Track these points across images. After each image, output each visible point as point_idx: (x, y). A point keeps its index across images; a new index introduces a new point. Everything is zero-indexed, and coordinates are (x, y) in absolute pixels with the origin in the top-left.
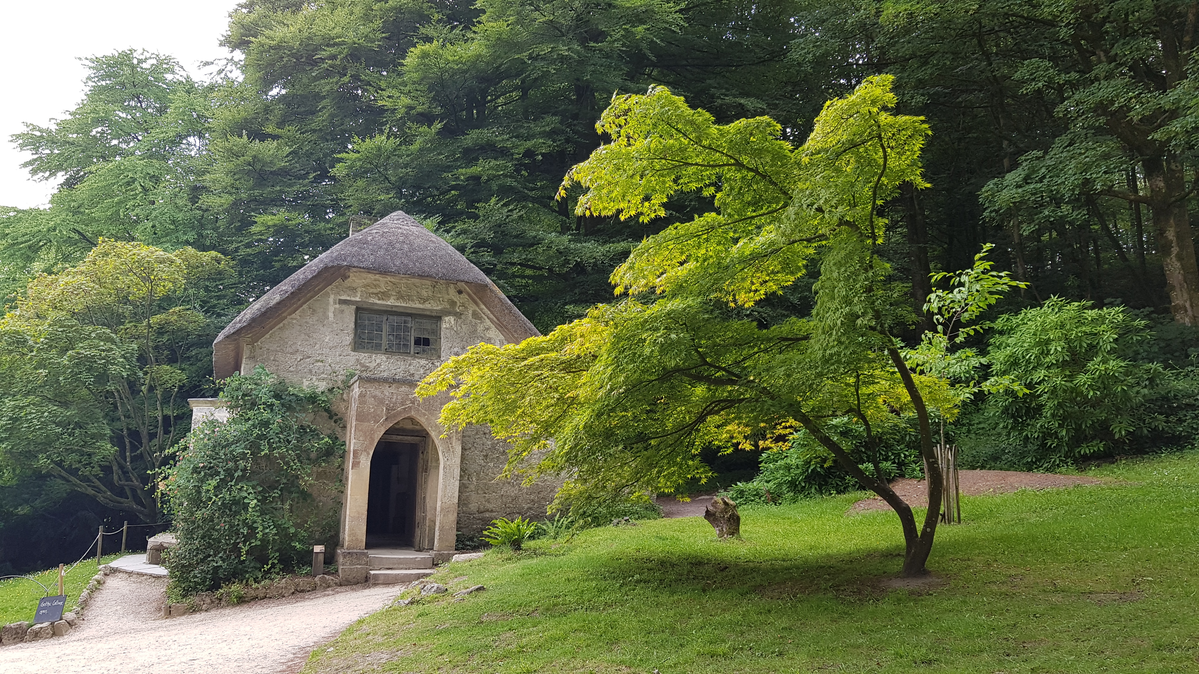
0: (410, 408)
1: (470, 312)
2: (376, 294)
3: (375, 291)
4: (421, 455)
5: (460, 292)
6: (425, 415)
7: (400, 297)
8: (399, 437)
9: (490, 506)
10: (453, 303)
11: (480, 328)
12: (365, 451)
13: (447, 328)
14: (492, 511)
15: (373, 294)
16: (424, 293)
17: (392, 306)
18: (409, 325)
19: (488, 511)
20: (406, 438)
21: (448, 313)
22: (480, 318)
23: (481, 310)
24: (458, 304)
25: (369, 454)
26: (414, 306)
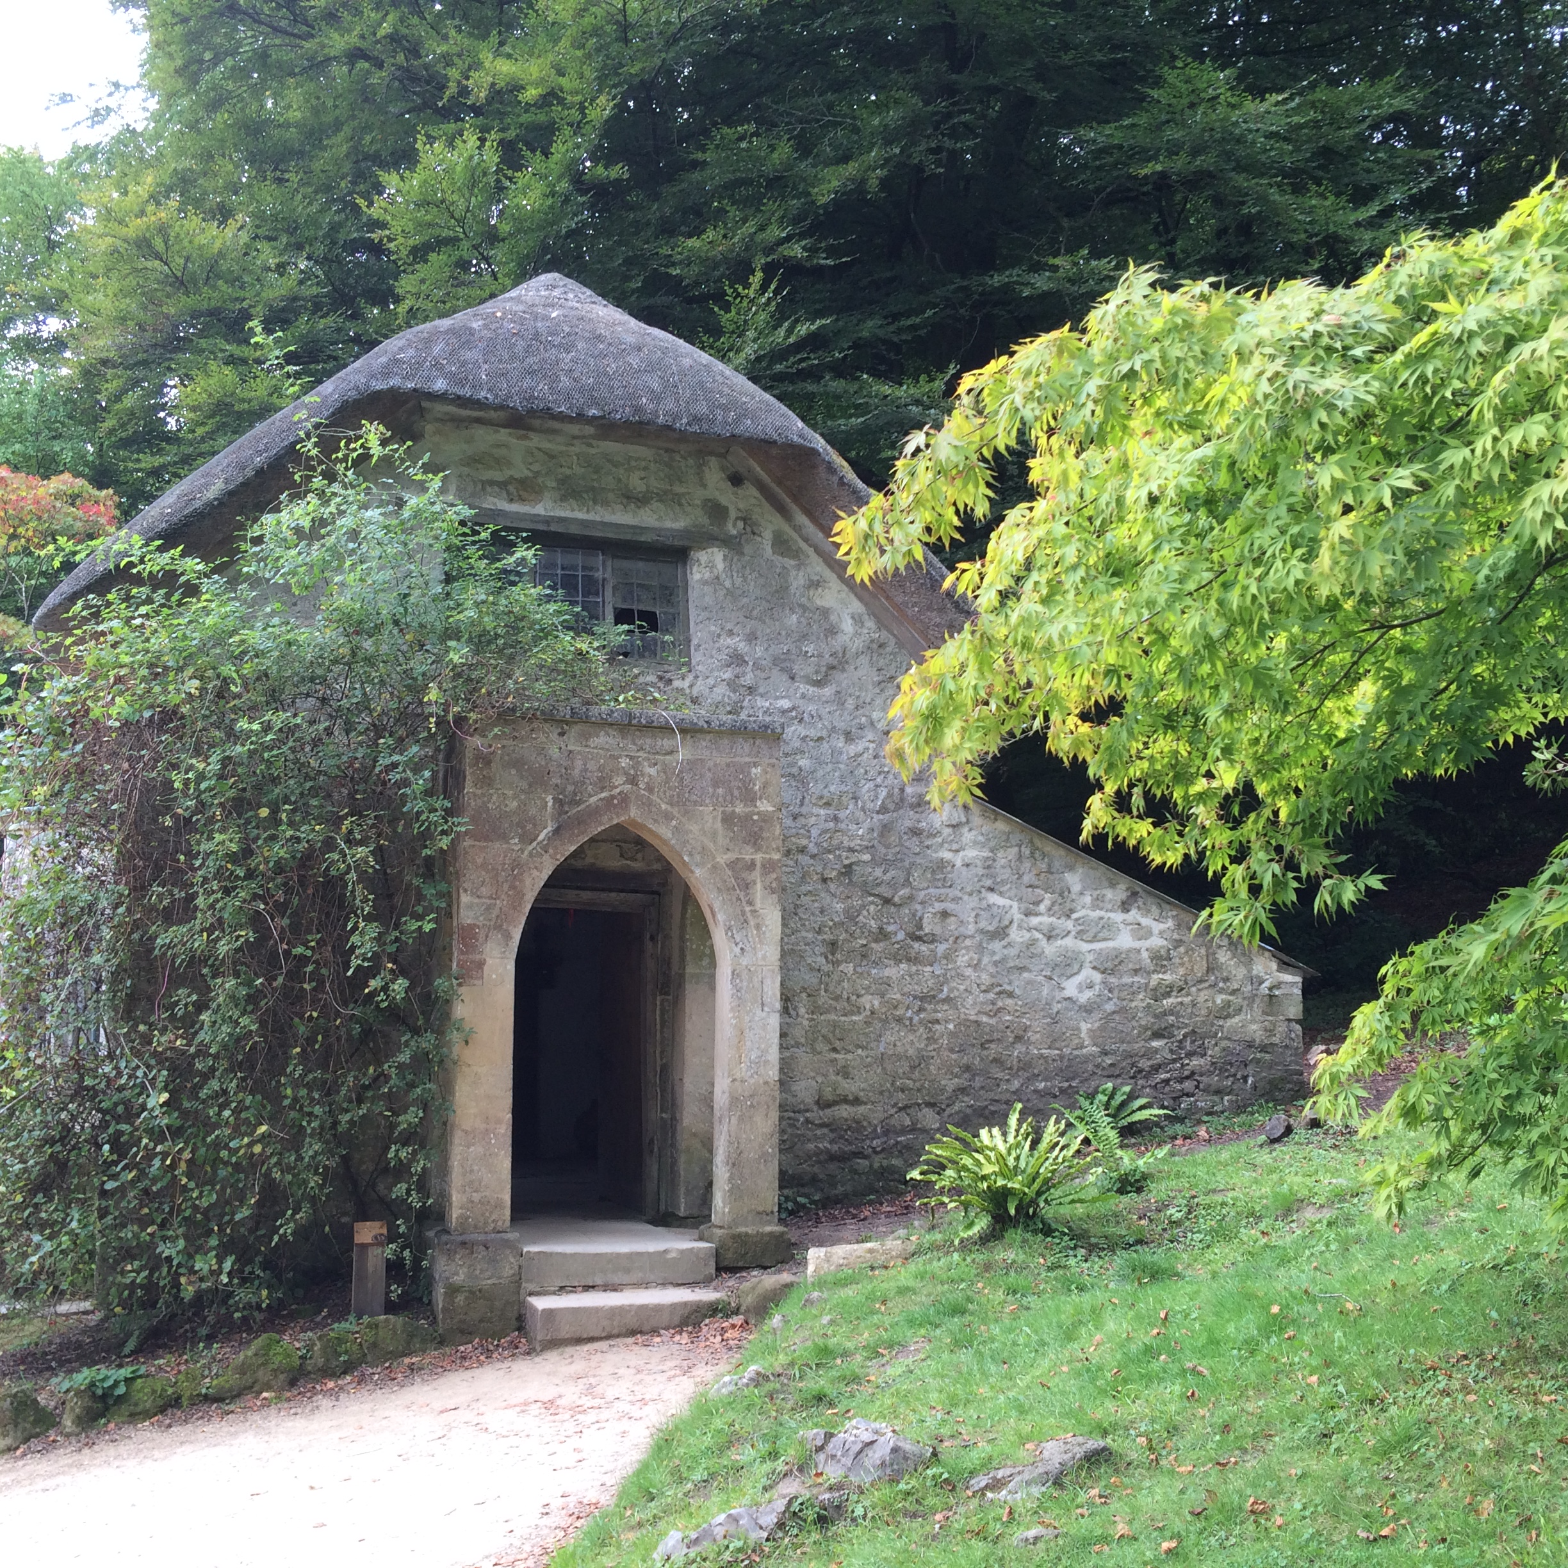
0: (624, 799)
1: (768, 535)
2: (503, 485)
3: (498, 476)
4: (649, 945)
5: (736, 480)
6: (668, 817)
7: (569, 491)
8: (586, 895)
9: (849, 1087)
10: (717, 511)
11: (797, 580)
12: (498, 927)
13: (705, 583)
14: (857, 1101)
15: (492, 483)
16: (636, 483)
17: (548, 521)
18: (599, 575)
19: (845, 1100)
20: (604, 895)
21: (709, 539)
22: (796, 554)
23: (798, 529)
24: (733, 514)
25: (508, 937)
26: (610, 518)
